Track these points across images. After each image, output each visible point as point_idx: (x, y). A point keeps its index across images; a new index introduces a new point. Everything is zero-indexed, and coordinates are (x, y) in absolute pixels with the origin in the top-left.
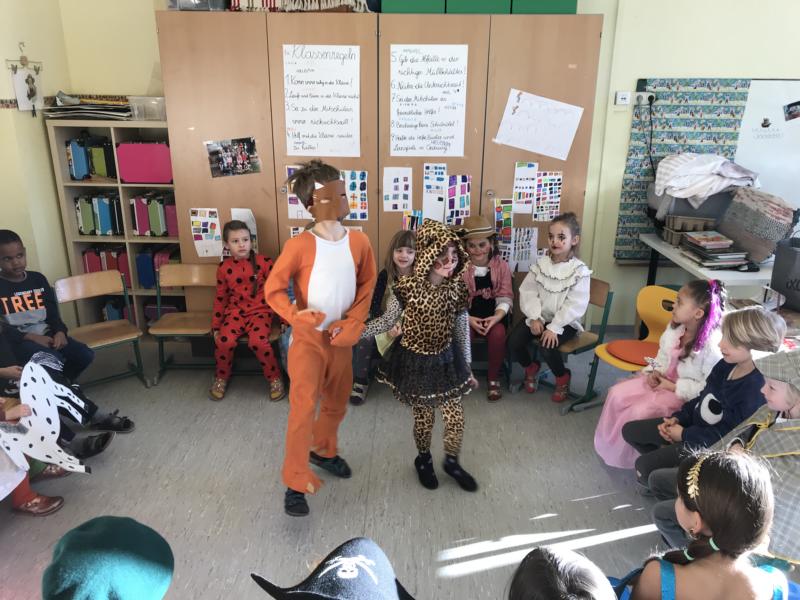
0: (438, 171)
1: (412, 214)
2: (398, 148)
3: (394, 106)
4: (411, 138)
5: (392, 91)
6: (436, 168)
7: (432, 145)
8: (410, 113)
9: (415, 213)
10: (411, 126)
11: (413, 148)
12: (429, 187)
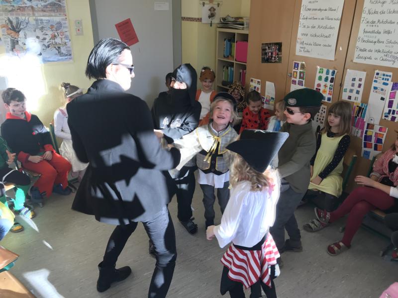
0: (385, 77)
1: (360, 105)
2: (359, 57)
3: (363, 26)
4: (370, 51)
5: (363, 15)
6: (384, 75)
7: (385, 58)
8: (373, 32)
9: (362, 105)
10: (372, 42)
11: (370, 58)
12: (375, 88)
